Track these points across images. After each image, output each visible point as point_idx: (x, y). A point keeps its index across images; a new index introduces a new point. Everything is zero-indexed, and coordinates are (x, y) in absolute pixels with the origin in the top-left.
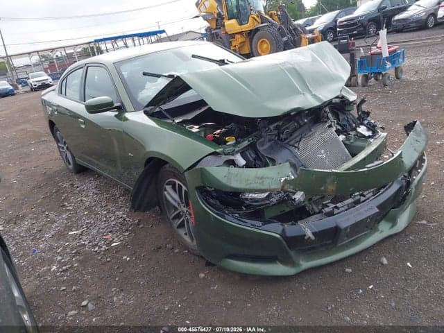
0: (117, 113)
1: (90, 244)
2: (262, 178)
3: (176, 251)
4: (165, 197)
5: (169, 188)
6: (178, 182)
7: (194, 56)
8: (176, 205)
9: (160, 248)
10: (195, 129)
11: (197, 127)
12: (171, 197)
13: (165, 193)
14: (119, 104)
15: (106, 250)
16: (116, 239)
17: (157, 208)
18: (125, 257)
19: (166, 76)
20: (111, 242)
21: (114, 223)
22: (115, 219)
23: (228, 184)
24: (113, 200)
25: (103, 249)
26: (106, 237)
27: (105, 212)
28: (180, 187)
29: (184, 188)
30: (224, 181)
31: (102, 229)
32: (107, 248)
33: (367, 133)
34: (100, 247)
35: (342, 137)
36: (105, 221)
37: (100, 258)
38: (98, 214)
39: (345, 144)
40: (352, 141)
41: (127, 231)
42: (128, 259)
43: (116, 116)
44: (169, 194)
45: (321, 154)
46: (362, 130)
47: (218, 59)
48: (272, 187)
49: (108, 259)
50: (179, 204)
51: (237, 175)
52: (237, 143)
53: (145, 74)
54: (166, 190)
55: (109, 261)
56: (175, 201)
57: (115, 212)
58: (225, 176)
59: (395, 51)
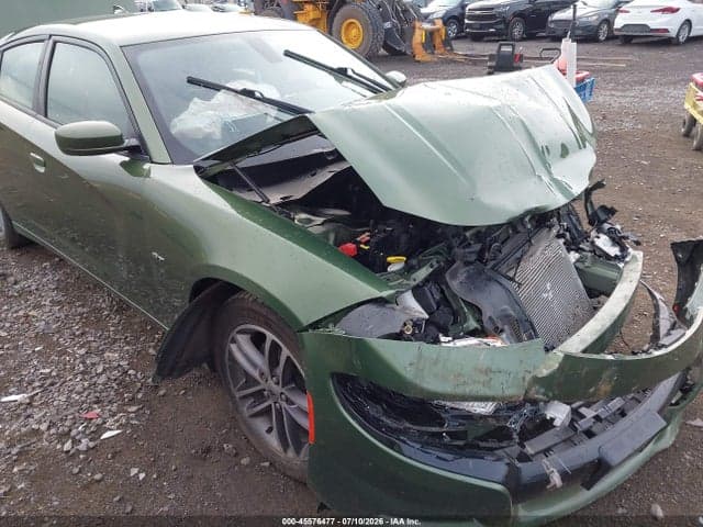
0: (127, 159)
1: (53, 431)
2: (488, 371)
3: (245, 461)
4: (231, 353)
5: (244, 340)
6: (270, 336)
7: (288, 54)
8: (256, 374)
9: (208, 450)
10: (317, 225)
11: (320, 220)
12: (245, 355)
13: (233, 347)
14: (134, 142)
15: (89, 449)
16: (111, 421)
17: (205, 365)
18: (134, 471)
19: (236, 92)
20: (101, 429)
21: (103, 379)
22: (104, 370)
23: (418, 382)
24: (94, 320)
25: (82, 447)
26: (88, 416)
27: (83, 351)
28: (275, 348)
29: (285, 352)
30: (408, 373)
31: (79, 393)
32: (91, 444)
33: (614, 251)
34: (76, 442)
35: (573, 256)
36: (82, 373)
37: (76, 470)
38: (65, 353)
39: (577, 268)
40: (587, 264)
41: (132, 401)
42: (142, 476)
43: (123, 164)
44: (240, 349)
45: (547, 291)
46: (603, 242)
47: (335, 67)
48: (509, 392)
49: (98, 476)
50: (262, 374)
51: (436, 362)
52: (409, 269)
53: (191, 81)
54: (234, 341)
55: (99, 481)
56: (254, 365)
57: (103, 351)
58: (411, 364)
59: (583, 79)
